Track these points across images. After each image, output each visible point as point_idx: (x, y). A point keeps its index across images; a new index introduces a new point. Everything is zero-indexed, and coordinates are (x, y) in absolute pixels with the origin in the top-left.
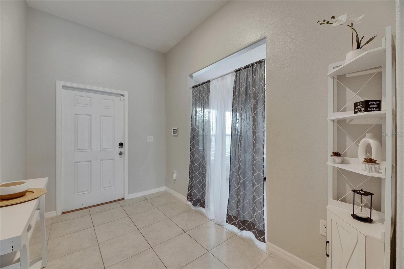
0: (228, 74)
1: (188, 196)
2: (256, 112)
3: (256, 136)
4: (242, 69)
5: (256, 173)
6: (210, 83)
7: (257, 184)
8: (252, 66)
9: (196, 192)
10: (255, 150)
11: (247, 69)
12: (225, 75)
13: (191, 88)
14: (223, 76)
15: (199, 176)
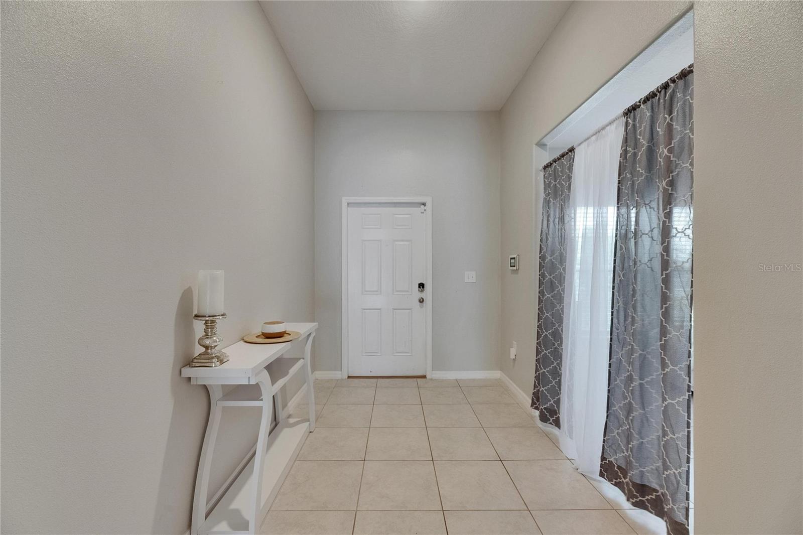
0: (610, 123)
1: (533, 398)
2: (668, 210)
3: (668, 272)
4: (640, 105)
5: (666, 370)
6: (574, 152)
7: (667, 397)
8: (663, 92)
9: (546, 392)
10: (665, 307)
11: (652, 101)
12: (603, 128)
13: (541, 171)
14: (599, 132)
15: (552, 360)
